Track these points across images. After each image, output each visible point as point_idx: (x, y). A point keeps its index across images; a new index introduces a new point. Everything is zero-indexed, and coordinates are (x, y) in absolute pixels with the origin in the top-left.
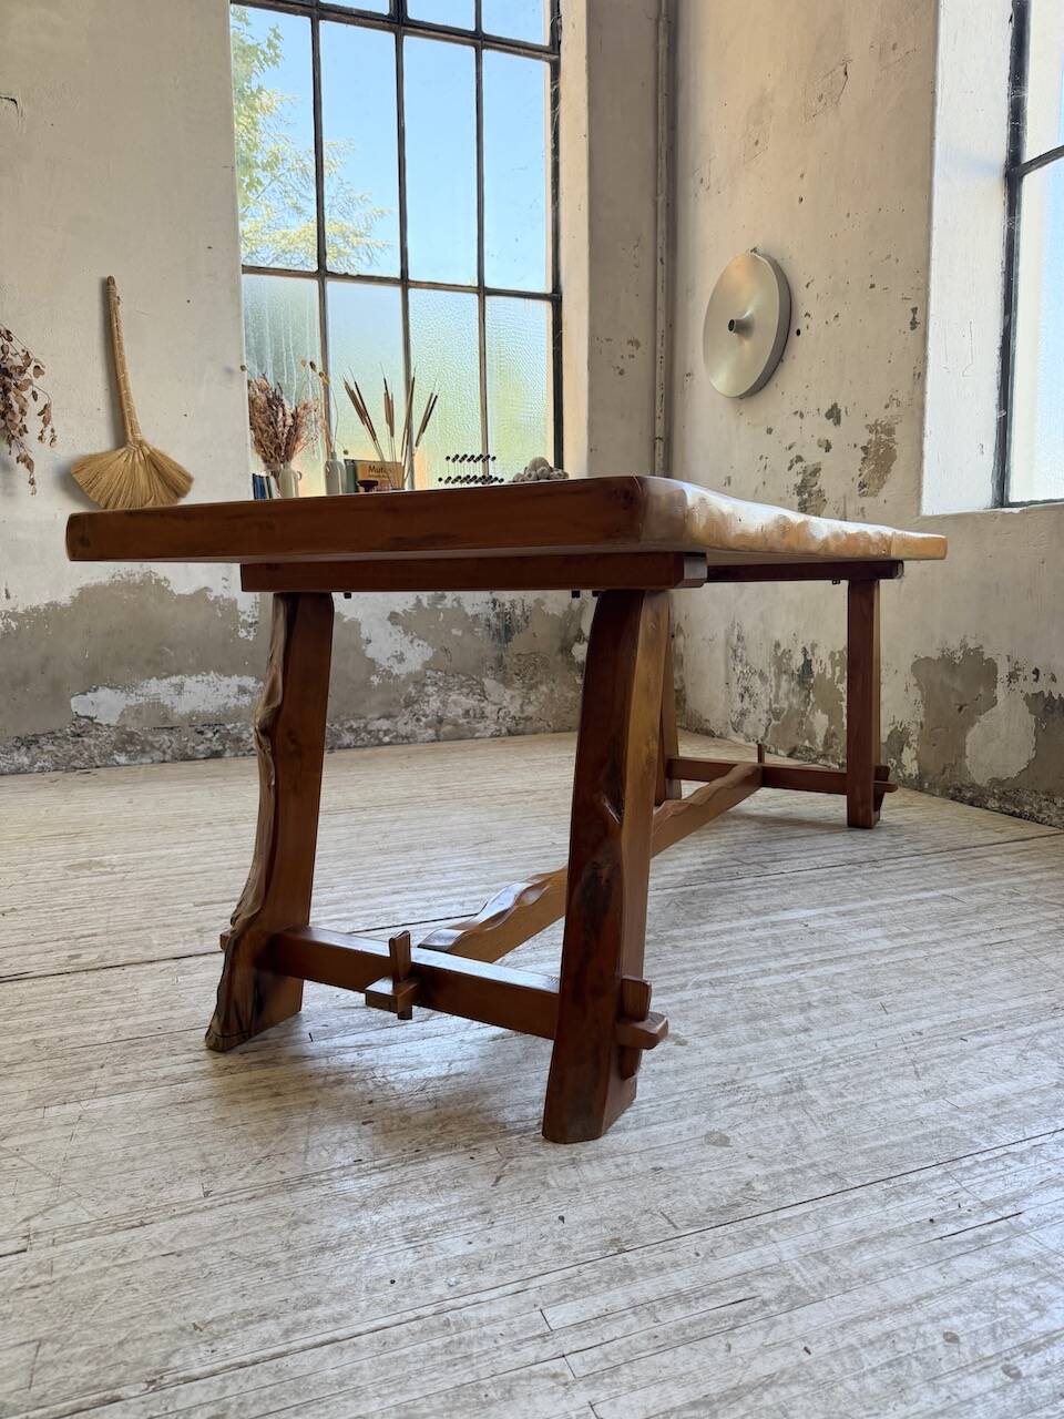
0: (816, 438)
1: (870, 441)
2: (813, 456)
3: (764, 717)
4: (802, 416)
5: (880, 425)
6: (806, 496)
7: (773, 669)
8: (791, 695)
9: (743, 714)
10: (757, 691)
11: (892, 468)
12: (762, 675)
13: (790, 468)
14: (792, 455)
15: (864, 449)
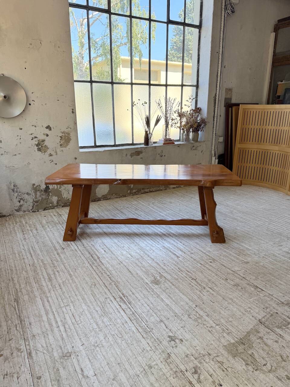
0: (42, 133)
1: (62, 135)
2: (41, 137)
3: (32, 204)
4: (35, 126)
5: (65, 132)
6: (40, 147)
7: (33, 191)
8: (42, 196)
9: (21, 206)
10: (27, 198)
11: (71, 141)
12: (28, 194)
13: (32, 140)
14: (33, 136)
15: (60, 137)
